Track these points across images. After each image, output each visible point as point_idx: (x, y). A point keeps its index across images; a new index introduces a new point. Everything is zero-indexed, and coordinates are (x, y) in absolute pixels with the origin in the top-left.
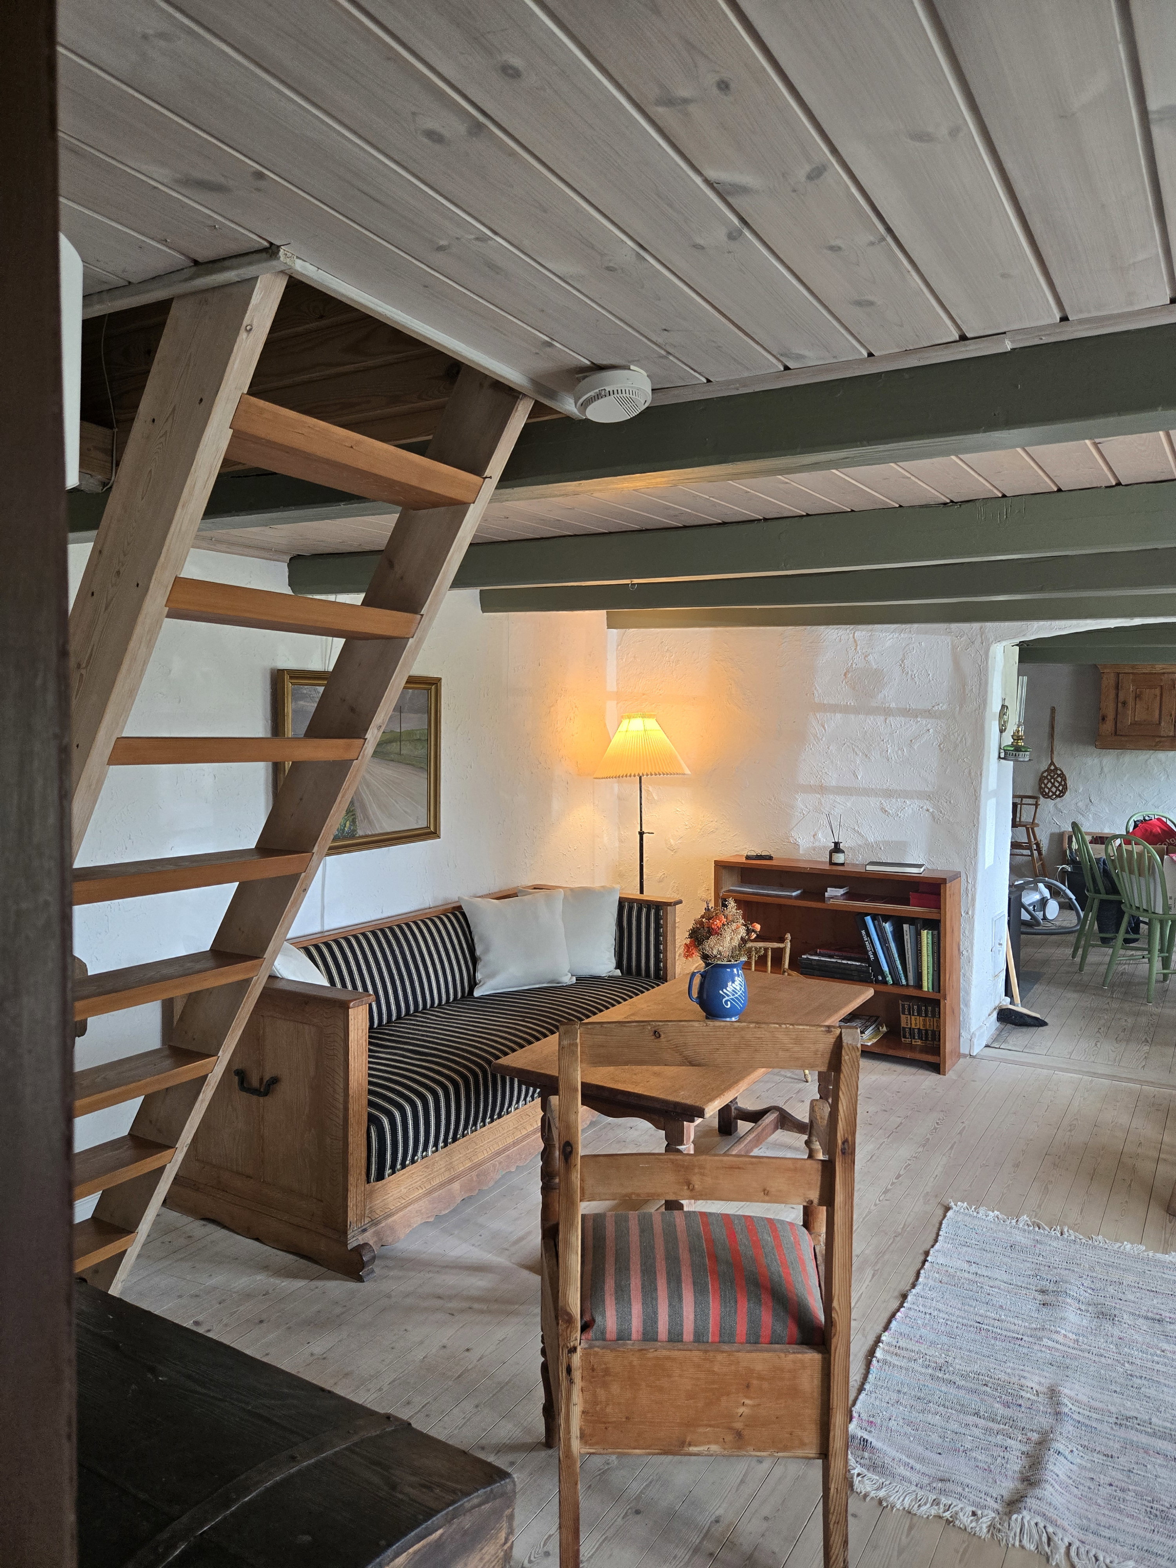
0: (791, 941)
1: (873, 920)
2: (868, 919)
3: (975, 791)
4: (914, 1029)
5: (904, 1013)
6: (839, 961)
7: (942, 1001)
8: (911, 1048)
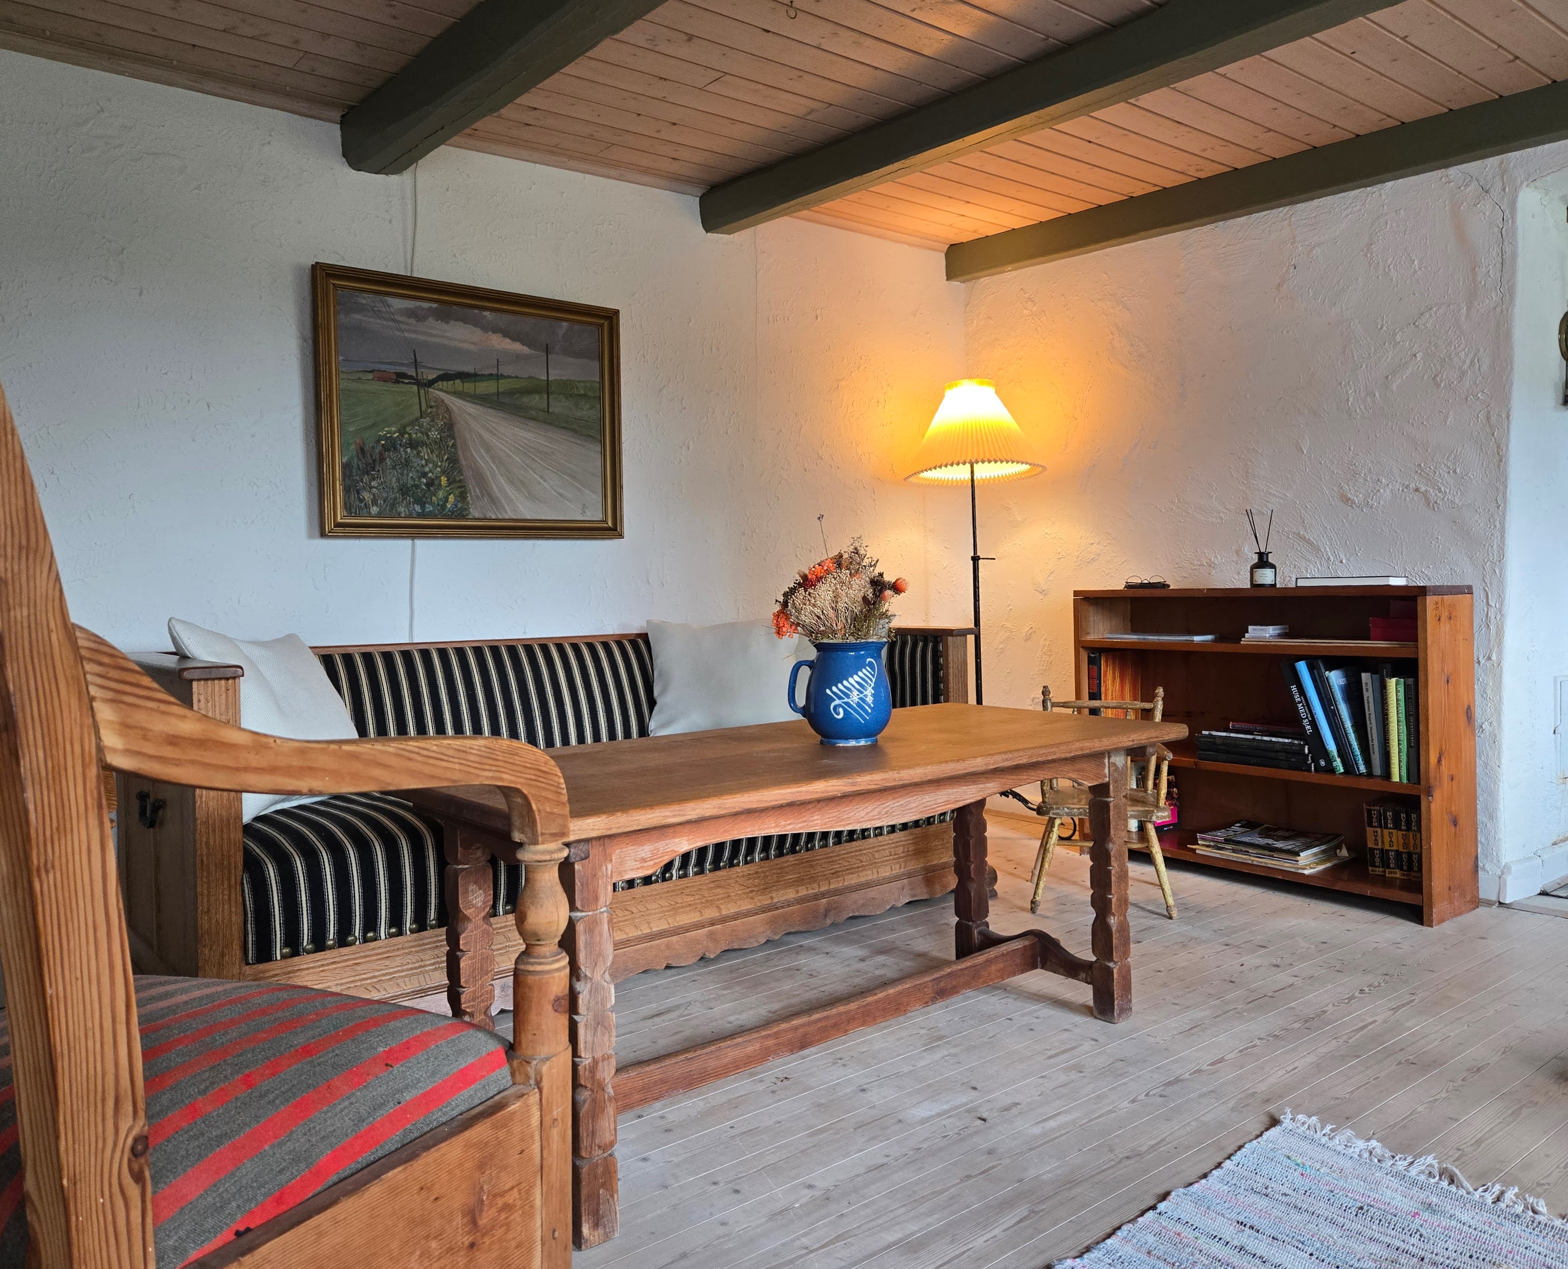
0: (1163, 699)
1: (1311, 668)
2: (1302, 667)
3: (1498, 447)
4: (1388, 851)
5: (1371, 825)
6: (1259, 738)
7: (1423, 798)
8: (1387, 883)
